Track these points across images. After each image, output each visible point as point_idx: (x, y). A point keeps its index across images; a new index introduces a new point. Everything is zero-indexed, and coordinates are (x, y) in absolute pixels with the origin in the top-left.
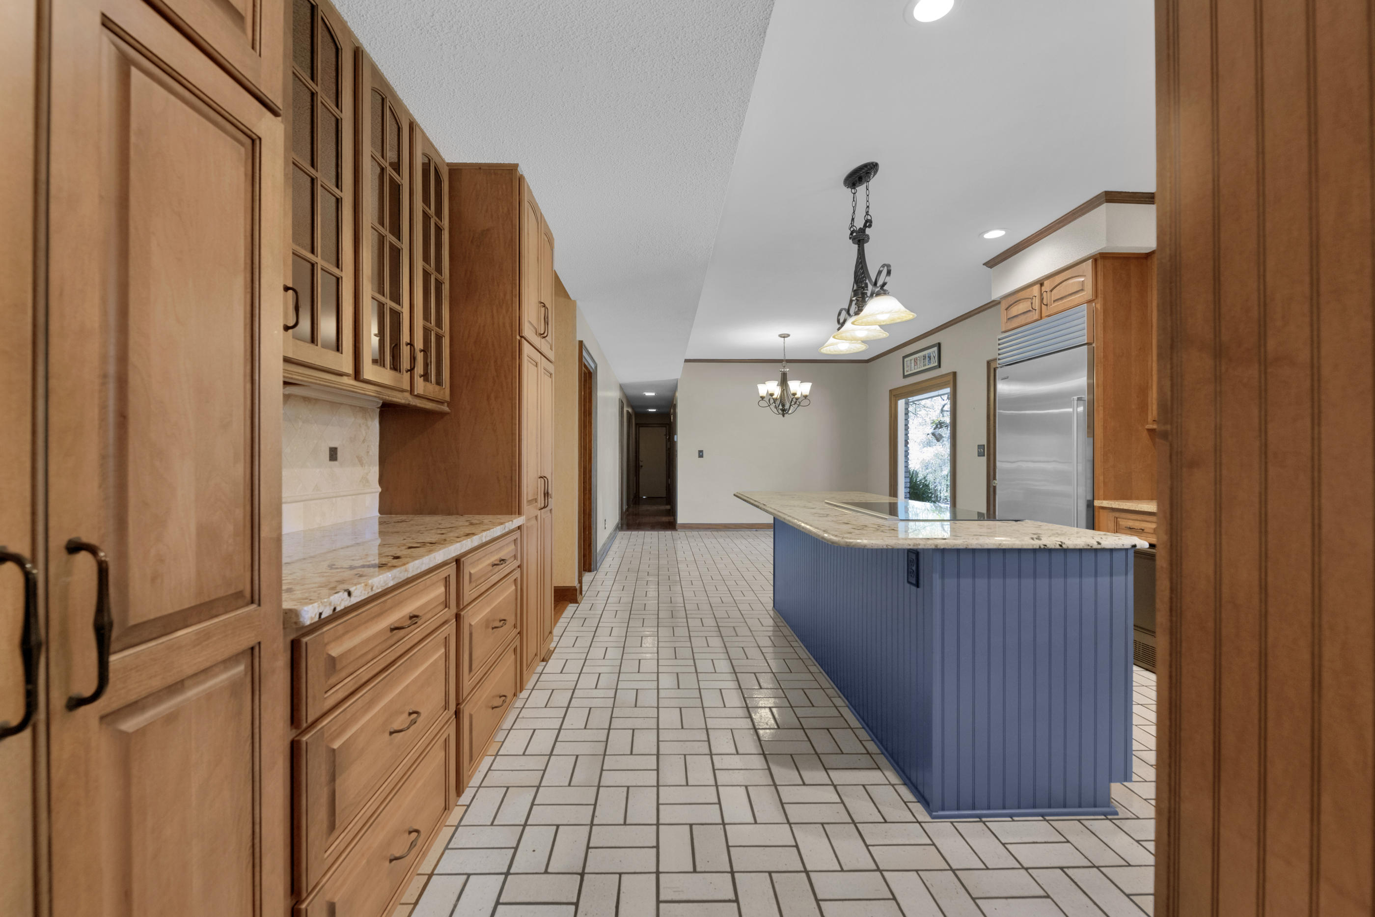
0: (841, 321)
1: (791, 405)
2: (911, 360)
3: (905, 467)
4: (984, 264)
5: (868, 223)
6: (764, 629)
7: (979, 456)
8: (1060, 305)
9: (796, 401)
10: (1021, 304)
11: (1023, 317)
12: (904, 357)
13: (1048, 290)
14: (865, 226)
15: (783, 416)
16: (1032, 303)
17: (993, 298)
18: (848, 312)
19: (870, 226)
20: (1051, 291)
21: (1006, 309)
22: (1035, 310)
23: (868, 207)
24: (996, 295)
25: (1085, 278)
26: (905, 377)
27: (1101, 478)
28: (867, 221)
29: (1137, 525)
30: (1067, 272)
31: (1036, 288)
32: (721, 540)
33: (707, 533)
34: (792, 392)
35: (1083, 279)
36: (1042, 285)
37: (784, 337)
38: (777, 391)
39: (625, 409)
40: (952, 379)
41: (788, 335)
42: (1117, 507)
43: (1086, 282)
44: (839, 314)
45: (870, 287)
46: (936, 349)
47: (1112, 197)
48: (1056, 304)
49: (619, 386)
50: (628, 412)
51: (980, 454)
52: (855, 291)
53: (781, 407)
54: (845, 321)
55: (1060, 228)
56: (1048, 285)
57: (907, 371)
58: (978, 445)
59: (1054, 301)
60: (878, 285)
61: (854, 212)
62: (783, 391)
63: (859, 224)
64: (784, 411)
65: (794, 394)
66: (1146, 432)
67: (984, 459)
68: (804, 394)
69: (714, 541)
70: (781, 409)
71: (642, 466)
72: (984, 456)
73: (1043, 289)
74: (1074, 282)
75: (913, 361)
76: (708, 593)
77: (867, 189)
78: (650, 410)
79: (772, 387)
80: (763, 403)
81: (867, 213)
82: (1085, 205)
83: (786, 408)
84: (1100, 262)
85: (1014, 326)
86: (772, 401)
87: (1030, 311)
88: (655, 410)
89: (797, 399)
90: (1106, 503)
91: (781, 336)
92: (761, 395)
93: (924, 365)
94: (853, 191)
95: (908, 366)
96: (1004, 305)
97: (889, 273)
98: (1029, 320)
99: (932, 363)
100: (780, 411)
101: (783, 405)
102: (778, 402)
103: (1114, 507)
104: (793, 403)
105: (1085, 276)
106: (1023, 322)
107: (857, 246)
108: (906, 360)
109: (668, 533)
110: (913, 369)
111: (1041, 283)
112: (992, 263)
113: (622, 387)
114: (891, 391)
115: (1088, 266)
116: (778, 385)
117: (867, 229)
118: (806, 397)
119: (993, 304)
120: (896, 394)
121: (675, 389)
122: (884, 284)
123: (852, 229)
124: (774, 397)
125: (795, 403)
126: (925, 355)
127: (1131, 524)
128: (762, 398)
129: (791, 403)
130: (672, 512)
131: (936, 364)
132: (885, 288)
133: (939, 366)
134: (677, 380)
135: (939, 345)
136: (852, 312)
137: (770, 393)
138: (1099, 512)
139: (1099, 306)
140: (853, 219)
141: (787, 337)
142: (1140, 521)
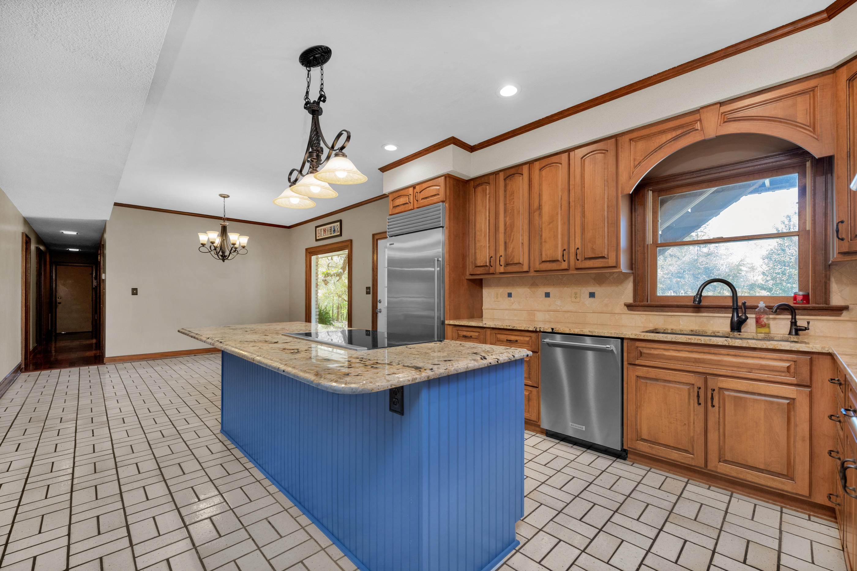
0: (292, 180)
1: (230, 253)
2: (321, 229)
3: (316, 301)
4: (379, 169)
5: (322, 98)
6: (214, 456)
7: (367, 294)
8: (426, 201)
9: (234, 249)
10: (402, 198)
11: (402, 207)
12: (316, 227)
13: (419, 192)
14: (320, 98)
15: (224, 261)
16: (409, 198)
17: (384, 192)
18: (301, 172)
19: (324, 101)
20: (420, 192)
21: (392, 201)
22: (411, 203)
23: (322, 84)
24: (386, 191)
25: (440, 188)
26: (317, 240)
27: (448, 307)
28: (321, 96)
29: (468, 334)
30: (430, 182)
31: (411, 189)
32: (158, 368)
33: (141, 363)
34: (232, 242)
35: (439, 188)
36: (414, 188)
37: (224, 197)
38: (218, 241)
39: (33, 247)
40: (348, 245)
41: (228, 196)
42: (458, 324)
43: (440, 189)
44: (291, 173)
45: (326, 151)
46: (338, 223)
47: (454, 141)
48: (423, 201)
49: (21, 221)
50: (38, 249)
51: (368, 293)
52: (310, 152)
53: (221, 253)
54: (296, 180)
55: (426, 154)
56: (418, 188)
57: (318, 237)
58: (366, 287)
59: (422, 199)
60: (336, 148)
61: (308, 87)
62: (223, 241)
63: (314, 97)
64: (224, 258)
65: (234, 244)
66: (466, 280)
67: (370, 296)
68: (242, 245)
69: (150, 370)
70: (221, 255)
71: (60, 303)
72: (370, 294)
73: (415, 191)
74: (434, 189)
75: (323, 230)
76: (144, 428)
77: (322, 70)
78: (70, 250)
79: (214, 236)
80: (202, 249)
81: (322, 90)
82: (441, 143)
83: (226, 254)
84: (448, 179)
85: (397, 211)
86: (213, 248)
87: (407, 203)
88: (78, 250)
89: (236, 248)
90: (452, 322)
91: (221, 195)
92: (201, 242)
93: (331, 234)
94: (308, 69)
95: (319, 233)
96: (391, 198)
97: (349, 138)
98: (407, 209)
99: (336, 232)
100: (220, 257)
101: (223, 252)
102: (218, 250)
103: (456, 324)
104: (232, 251)
105: (440, 186)
106: (403, 210)
107: (311, 116)
108: (317, 229)
109: (93, 368)
110: (323, 235)
111: (414, 187)
112: (384, 169)
113: (27, 222)
114: (306, 249)
115: (442, 180)
116: (218, 236)
117: (321, 103)
118: (244, 247)
119: (384, 196)
120: (311, 252)
121: (103, 231)
122: (343, 148)
123: (307, 101)
124: (214, 245)
125: (235, 251)
126: (331, 227)
127: (465, 333)
128: (203, 245)
129: (231, 251)
130: (100, 346)
131: (339, 233)
132: (344, 151)
133: (341, 235)
134: (105, 221)
135: (341, 221)
136: (305, 171)
137: (211, 240)
138: (447, 327)
139: (447, 205)
140: (307, 93)
141: (227, 197)
142: (470, 331)
